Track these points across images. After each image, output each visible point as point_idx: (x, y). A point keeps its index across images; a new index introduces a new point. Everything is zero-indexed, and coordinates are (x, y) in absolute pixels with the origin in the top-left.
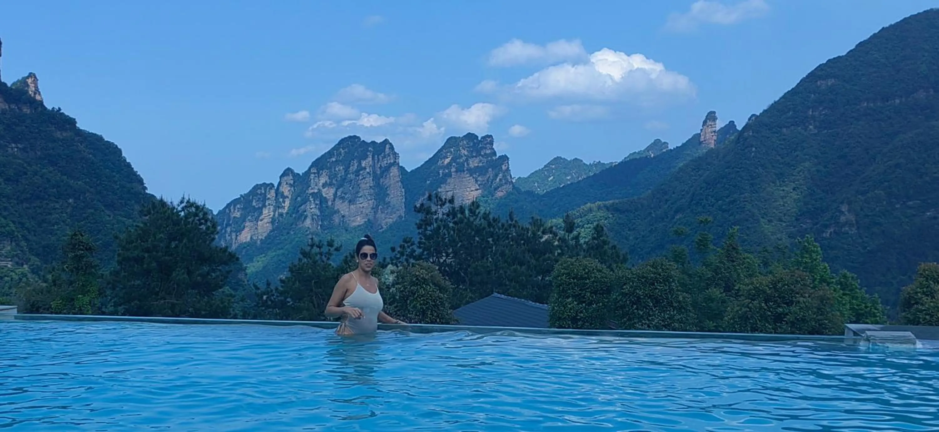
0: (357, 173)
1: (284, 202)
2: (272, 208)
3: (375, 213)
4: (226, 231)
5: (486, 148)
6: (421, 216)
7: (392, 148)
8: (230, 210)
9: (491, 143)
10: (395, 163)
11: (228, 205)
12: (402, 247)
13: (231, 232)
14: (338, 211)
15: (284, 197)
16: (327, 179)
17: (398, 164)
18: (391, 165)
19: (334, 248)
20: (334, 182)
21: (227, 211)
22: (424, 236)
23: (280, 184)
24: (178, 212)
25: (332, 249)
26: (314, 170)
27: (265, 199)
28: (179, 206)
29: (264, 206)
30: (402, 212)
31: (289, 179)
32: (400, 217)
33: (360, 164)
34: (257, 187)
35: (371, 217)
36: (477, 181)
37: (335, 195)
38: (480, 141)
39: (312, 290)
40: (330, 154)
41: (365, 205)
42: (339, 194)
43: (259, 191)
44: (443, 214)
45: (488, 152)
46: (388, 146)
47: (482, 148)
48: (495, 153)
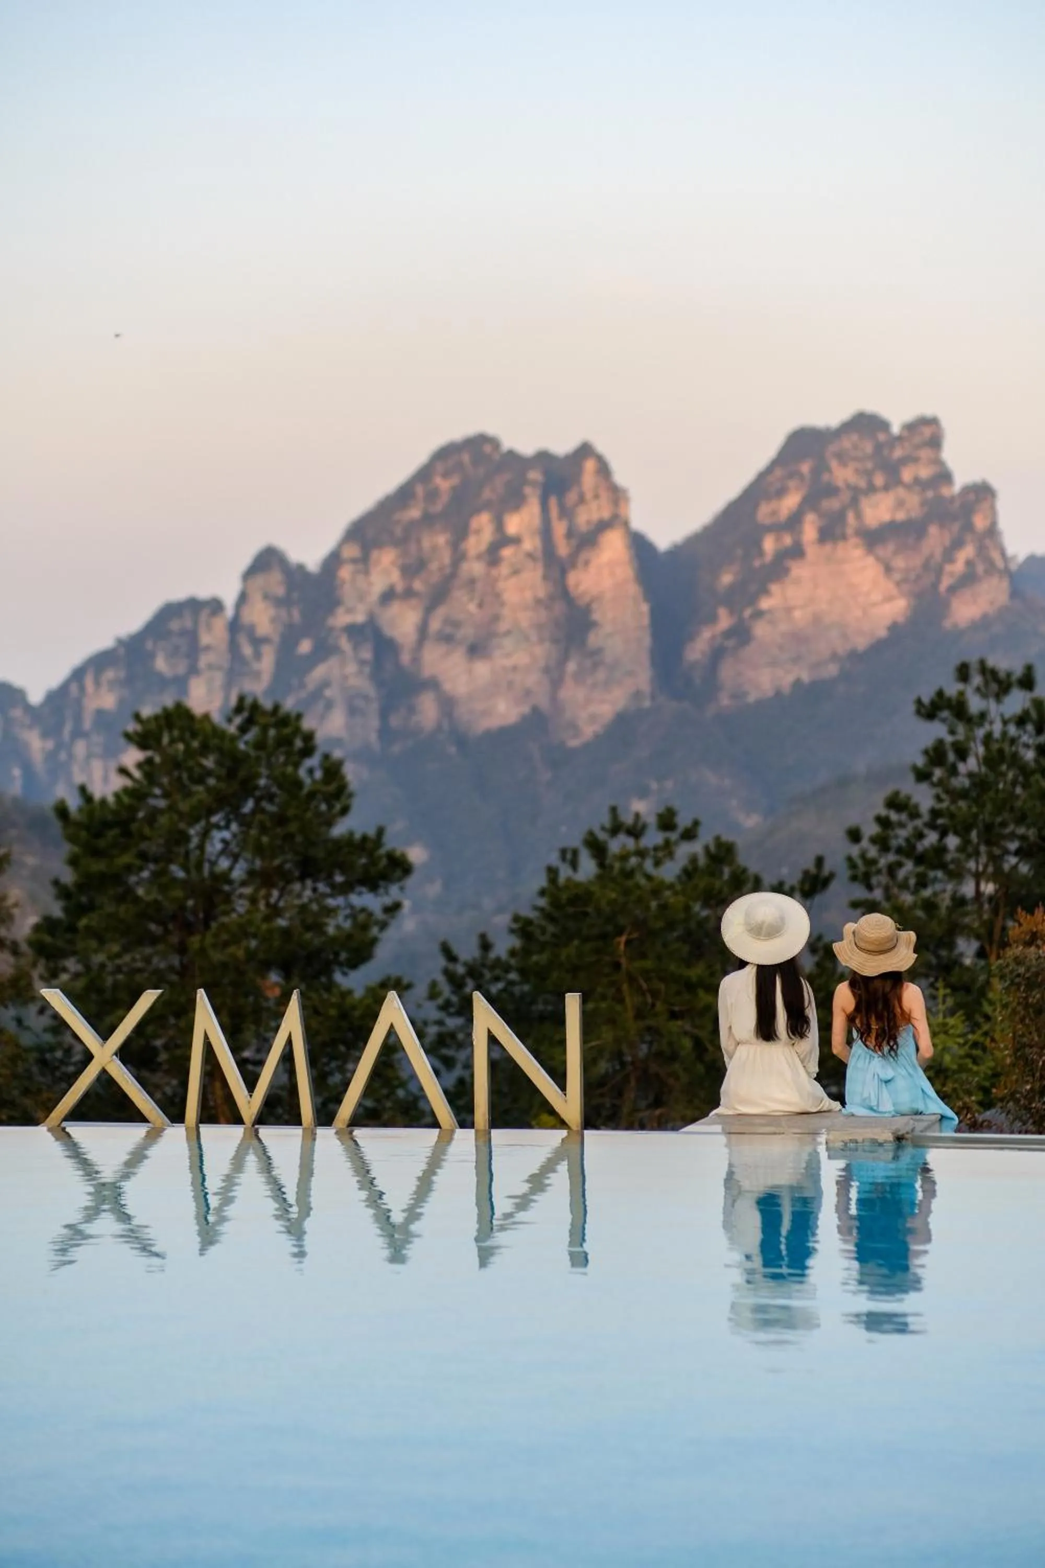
0: (492, 556)
1: (258, 656)
2: (219, 678)
3: (556, 683)
4: (71, 756)
5: (916, 460)
6: (937, 731)
7: (604, 470)
8: (82, 689)
9: (935, 442)
10: (616, 520)
11: (78, 675)
12: (883, 822)
13: (89, 756)
14: (433, 684)
15: (257, 642)
16: (395, 577)
17: (626, 524)
18: (603, 526)
19: (668, 834)
20: (418, 585)
21: (74, 688)
22: (947, 792)
23: (243, 598)
24: (233, 739)
25: (674, 836)
26: (351, 551)
27: (194, 650)
28: (230, 720)
29: (193, 670)
30: (643, 679)
31: (275, 582)
32: (637, 695)
33: (499, 526)
34: (169, 612)
35: (543, 702)
36: (888, 570)
37: (423, 630)
38: (900, 438)
39: (617, 966)
40: (404, 495)
41: (521, 658)
42: (435, 625)
43: (175, 625)
44: (1005, 722)
45: (925, 472)
46: (590, 465)
47: (906, 460)
48: (945, 477)
